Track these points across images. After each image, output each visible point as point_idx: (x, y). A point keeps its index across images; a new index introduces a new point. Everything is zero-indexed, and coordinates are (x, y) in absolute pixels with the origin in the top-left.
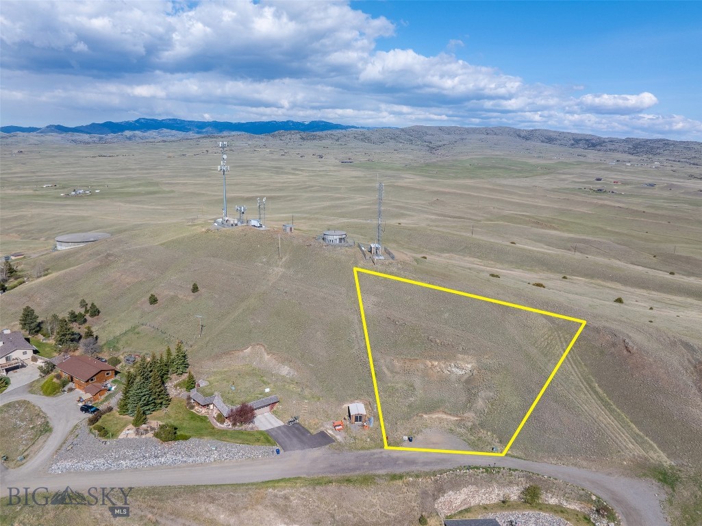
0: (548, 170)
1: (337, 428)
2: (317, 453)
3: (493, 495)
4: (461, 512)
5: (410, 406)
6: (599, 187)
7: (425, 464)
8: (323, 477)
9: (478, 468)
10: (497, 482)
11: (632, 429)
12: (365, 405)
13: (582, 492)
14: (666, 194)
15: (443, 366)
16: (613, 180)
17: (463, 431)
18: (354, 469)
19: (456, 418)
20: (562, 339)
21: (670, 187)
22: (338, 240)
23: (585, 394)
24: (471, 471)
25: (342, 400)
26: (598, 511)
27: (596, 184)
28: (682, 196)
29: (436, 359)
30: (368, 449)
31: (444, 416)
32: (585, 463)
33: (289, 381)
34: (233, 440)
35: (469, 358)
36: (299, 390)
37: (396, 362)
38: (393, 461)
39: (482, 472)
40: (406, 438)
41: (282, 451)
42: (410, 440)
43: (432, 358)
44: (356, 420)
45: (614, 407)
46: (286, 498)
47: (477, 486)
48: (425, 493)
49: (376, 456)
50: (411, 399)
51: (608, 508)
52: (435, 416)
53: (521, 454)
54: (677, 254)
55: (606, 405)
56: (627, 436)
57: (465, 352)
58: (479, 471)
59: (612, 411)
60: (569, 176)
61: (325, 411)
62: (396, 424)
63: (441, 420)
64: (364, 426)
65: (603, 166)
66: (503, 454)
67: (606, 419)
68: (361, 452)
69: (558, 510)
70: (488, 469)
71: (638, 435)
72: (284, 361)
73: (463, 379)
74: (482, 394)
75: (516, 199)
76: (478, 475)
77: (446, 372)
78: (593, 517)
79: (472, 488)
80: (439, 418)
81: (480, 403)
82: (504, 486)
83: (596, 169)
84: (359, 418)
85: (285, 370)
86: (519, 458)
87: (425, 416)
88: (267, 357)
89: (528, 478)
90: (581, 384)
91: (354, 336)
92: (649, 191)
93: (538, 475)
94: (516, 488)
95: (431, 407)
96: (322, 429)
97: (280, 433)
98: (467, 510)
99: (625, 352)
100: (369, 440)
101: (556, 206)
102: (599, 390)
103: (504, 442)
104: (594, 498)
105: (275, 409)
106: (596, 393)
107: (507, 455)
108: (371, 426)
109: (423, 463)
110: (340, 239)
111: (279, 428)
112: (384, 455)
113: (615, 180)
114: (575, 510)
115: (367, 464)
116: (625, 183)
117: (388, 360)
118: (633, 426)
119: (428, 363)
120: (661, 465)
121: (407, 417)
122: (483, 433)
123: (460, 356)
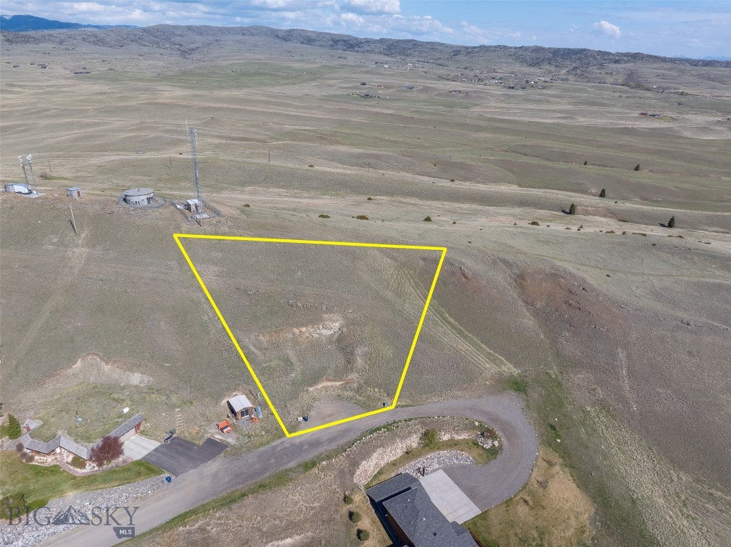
0: (314, 75)
1: (225, 430)
2: (213, 466)
3: (396, 451)
4: (375, 476)
5: (294, 383)
6: (365, 92)
7: (330, 440)
8: (233, 492)
10: (399, 436)
11: (484, 349)
12: (246, 395)
13: (467, 422)
14: (423, 96)
15: (312, 330)
16: (376, 84)
17: (350, 394)
18: (262, 471)
19: (341, 383)
20: (408, 276)
21: (426, 89)
22: (146, 201)
23: (442, 327)
24: (374, 434)
25: (219, 397)
26: (482, 434)
27: (362, 89)
28: (437, 98)
29: (303, 325)
30: (268, 443)
31: (329, 384)
32: (459, 393)
33: (146, 390)
34: (108, 485)
35: (335, 317)
36: (164, 398)
37: (261, 338)
38: (298, 448)
39: (385, 432)
40: (301, 419)
41: (173, 478)
42: (305, 419)
43: (298, 325)
44: (243, 415)
45: (466, 333)
46: (202, 530)
47: (383, 447)
48: (342, 472)
49: (279, 449)
50: (292, 375)
51: (489, 429)
52: (319, 386)
53: (409, 402)
54: (452, 160)
55: (460, 332)
56: (482, 358)
57: (329, 311)
58: (381, 432)
59: (465, 337)
60: (335, 81)
61: (203, 415)
62: (286, 406)
63: (326, 388)
64: (252, 419)
65: (364, 69)
66: (393, 407)
67: (464, 346)
68: (262, 449)
69: (452, 444)
70: (388, 427)
71: (490, 353)
72: (131, 368)
73: (334, 339)
74: (359, 351)
75: (293, 112)
76: (382, 436)
77: (316, 335)
78: (480, 440)
79: (380, 451)
80: (323, 387)
81: (360, 362)
82: (405, 438)
83: (359, 72)
84: (245, 412)
85: (136, 378)
86: (407, 406)
87: (311, 389)
88: (106, 368)
89: (423, 424)
90: (436, 318)
91: (206, 318)
92: (409, 94)
93: (429, 418)
94: (415, 436)
95: (314, 380)
96: (207, 436)
97: (161, 456)
98: (380, 473)
99: (464, 279)
100: (264, 433)
101: (334, 117)
102: (451, 319)
103: (391, 395)
104: (477, 424)
105: (142, 428)
106: (449, 323)
107: (397, 407)
108: (261, 417)
109: (327, 440)
110: (149, 199)
111: (156, 450)
112: (286, 445)
113: (380, 84)
114: (464, 439)
115: (273, 461)
116: (387, 87)
117: (252, 337)
118: (484, 346)
119: (296, 331)
120: (512, 376)
121: (294, 395)
122: (370, 391)
123: (326, 316)
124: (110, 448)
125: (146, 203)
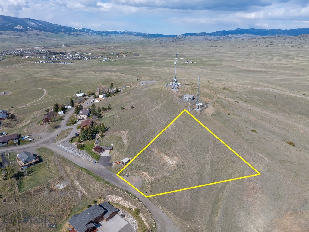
2: (103, 167)
3: (128, 205)
4: (115, 203)
5: (140, 166)
7: (120, 184)
9: (130, 194)
10: (131, 202)
13: (152, 222)
15: (167, 158)
17: (146, 182)
19: (149, 177)
24: (127, 193)
26: (150, 231)
31: (147, 175)
32: (171, 216)
35: (177, 159)
36: (120, 148)
37: (156, 151)
38: (117, 181)
39: (129, 196)
41: (96, 163)
42: (128, 176)
43: (166, 154)
47: (124, 199)
48: (107, 191)
49: (112, 175)
52: (145, 173)
57: (178, 156)
58: (129, 195)
64: (123, 166)
66: (147, 197)
69: (141, 222)
72: (128, 138)
74: (165, 173)
76: (127, 196)
77: (167, 161)
79: (122, 198)
80: (145, 175)
81: (160, 176)
82: (132, 204)
84: (123, 163)
85: (125, 141)
86: (150, 200)
87: (142, 172)
88: (126, 135)
93: (146, 207)
94: (135, 207)
95: (146, 170)
96: (113, 162)
97: (103, 158)
98: (117, 204)
104: (154, 226)
105: (111, 151)
110: (189, 99)
112: (115, 176)
114: (146, 226)
119: (164, 155)
123: (175, 157)
124: (101, 149)
125: (187, 100)
